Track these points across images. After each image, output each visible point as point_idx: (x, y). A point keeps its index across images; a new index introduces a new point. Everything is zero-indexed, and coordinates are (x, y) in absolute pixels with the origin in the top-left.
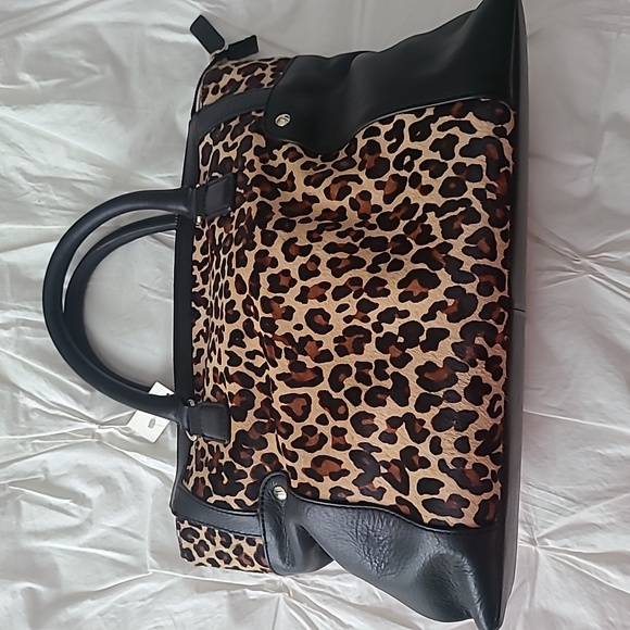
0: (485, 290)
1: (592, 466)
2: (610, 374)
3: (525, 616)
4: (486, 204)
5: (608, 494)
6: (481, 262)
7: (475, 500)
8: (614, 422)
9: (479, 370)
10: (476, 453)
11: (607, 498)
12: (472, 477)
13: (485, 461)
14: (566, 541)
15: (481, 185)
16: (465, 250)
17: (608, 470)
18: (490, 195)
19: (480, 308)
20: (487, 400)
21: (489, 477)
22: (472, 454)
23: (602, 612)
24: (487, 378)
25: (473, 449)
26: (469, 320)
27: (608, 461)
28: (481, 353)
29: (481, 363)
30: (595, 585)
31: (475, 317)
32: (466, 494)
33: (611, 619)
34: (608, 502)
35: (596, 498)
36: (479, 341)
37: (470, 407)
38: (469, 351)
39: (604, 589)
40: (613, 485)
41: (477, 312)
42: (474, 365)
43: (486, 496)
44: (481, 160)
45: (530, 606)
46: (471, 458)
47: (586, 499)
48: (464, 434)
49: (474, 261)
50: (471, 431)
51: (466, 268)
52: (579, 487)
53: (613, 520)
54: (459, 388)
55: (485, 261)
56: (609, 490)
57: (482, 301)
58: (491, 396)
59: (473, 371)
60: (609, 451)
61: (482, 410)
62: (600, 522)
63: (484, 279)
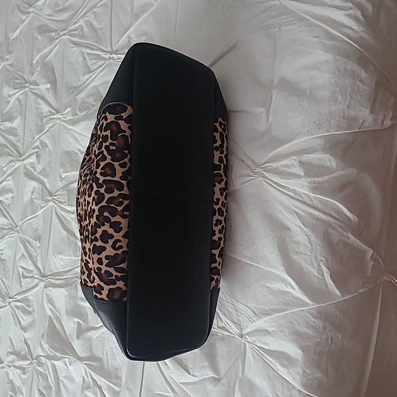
0: (108, 191)
1: (264, 294)
2: (270, 237)
3: (240, 380)
4: (109, 152)
5: (270, 312)
6: (106, 178)
7: (106, 288)
8: (271, 267)
9: (106, 227)
10: (106, 265)
11: (269, 315)
12: (104, 276)
13: (111, 270)
14: (254, 338)
15: (107, 144)
16: (101, 174)
17: (271, 297)
18: (111, 148)
19: (106, 200)
20: (111, 242)
21: (114, 278)
22: (104, 266)
23: (273, 388)
24: (111, 231)
25: (104, 264)
26: (101, 205)
27: (272, 292)
28: (107, 220)
29: (107, 225)
30: (270, 369)
31: (104, 203)
32: (102, 284)
33: (279, 394)
34: (270, 317)
35: (265, 313)
36: (106, 214)
37: (103, 244)
38: (101, 218)
39: (275, 374)
40: (273, 307)
41: (105, 201)
42: (104, 225)
43: (111, 287)
44: (108, 133)
45: (242, 374)
46: (104, 268)
47: (260, 313)
48: (100, 256)
49: (104, 178)
50: (103, 255)
51: (101, 182)
52: (258, 306)
53: (275, 329)
54: (98, 235)
55: (109, 178)
56: (271, 310)
57: (107, 196)
58: (114, 240)
59: (103, 228)
60: (272, 286)
61: (108, 246)
62: (269, 330)
63: (108, 186)
